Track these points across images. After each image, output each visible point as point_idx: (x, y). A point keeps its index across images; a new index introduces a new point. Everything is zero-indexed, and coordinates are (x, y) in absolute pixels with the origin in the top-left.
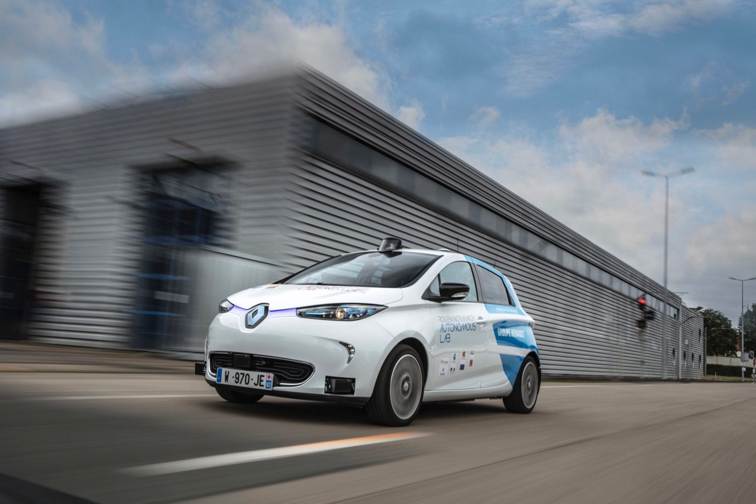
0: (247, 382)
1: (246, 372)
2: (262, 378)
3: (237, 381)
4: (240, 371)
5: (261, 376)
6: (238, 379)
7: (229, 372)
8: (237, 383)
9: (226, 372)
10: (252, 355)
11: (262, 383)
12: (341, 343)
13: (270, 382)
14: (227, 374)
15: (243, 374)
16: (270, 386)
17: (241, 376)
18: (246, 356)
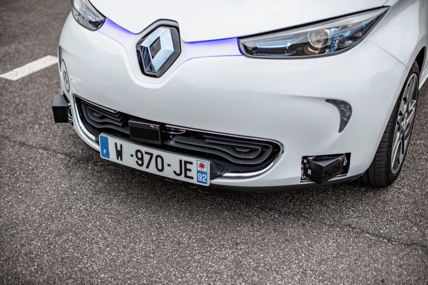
0: (160, 167)
1: (156, 152)
2: (189, 166)
3: (140, 162)
4: (144, 149)
5: (186, 162)
6: (142, 159)
7: (121, 146)
8: (141, 165)
9: (116, 144)
10: (163, 125)
11: (189, 174)
12: (328, 101)
13: (206, 174)
14: (119, 149)
15: (151, 155)
16: (206, 180)
17: (146, 158)
18: (152, 126)
